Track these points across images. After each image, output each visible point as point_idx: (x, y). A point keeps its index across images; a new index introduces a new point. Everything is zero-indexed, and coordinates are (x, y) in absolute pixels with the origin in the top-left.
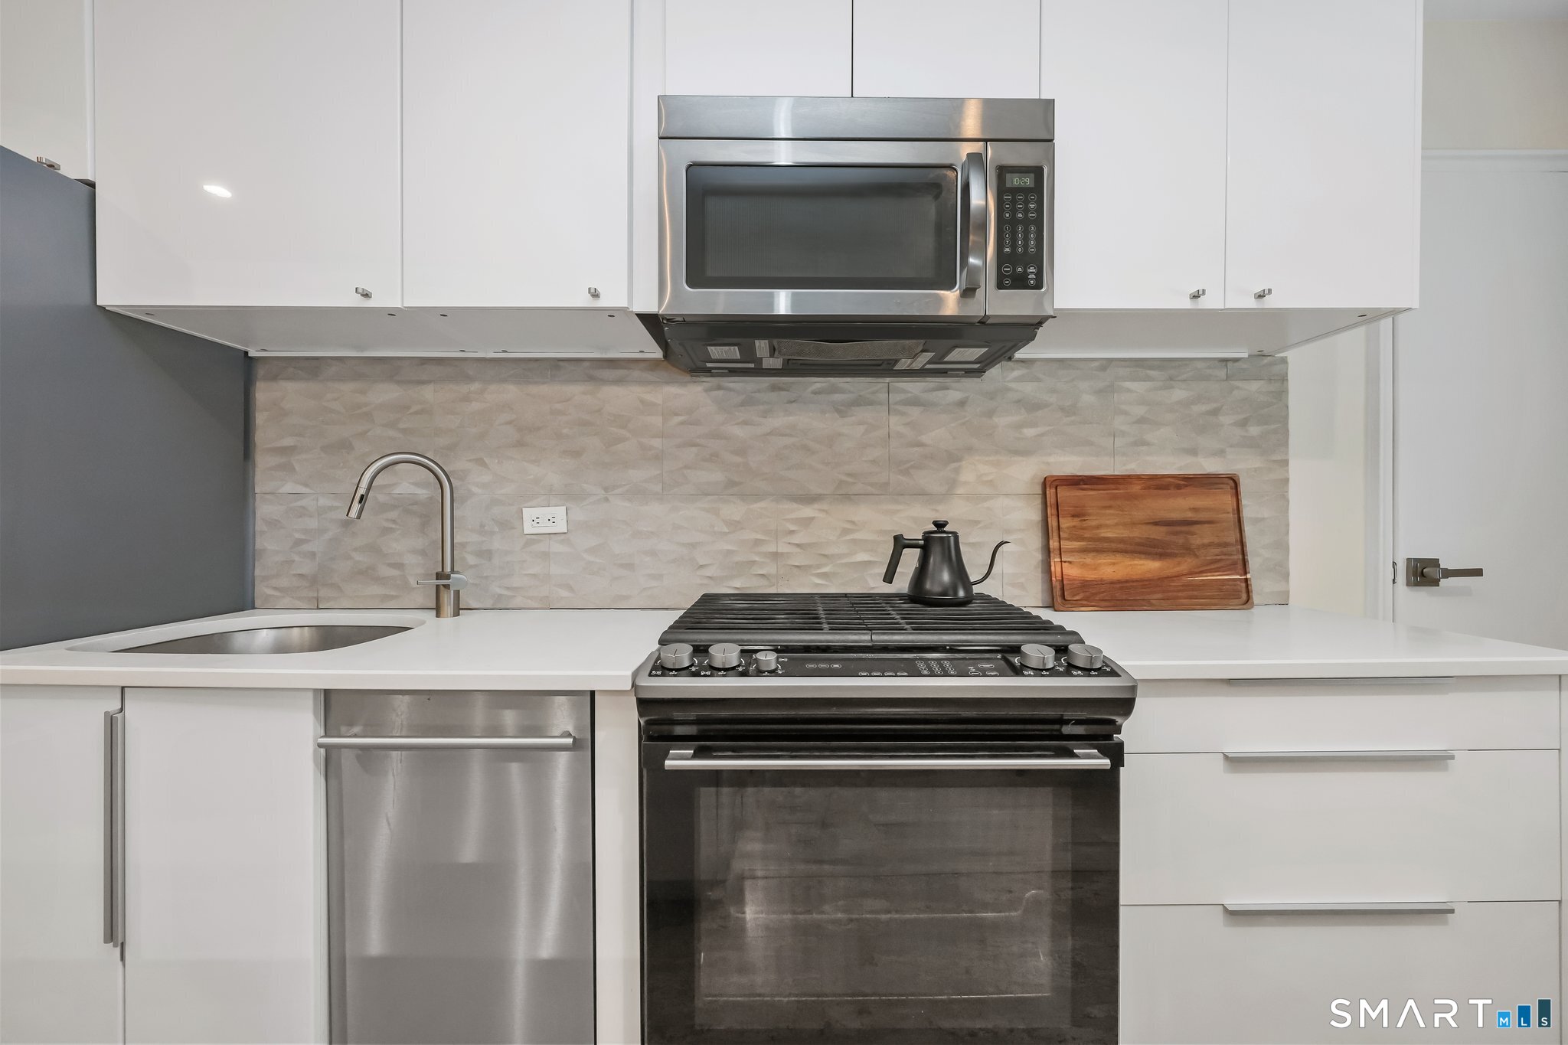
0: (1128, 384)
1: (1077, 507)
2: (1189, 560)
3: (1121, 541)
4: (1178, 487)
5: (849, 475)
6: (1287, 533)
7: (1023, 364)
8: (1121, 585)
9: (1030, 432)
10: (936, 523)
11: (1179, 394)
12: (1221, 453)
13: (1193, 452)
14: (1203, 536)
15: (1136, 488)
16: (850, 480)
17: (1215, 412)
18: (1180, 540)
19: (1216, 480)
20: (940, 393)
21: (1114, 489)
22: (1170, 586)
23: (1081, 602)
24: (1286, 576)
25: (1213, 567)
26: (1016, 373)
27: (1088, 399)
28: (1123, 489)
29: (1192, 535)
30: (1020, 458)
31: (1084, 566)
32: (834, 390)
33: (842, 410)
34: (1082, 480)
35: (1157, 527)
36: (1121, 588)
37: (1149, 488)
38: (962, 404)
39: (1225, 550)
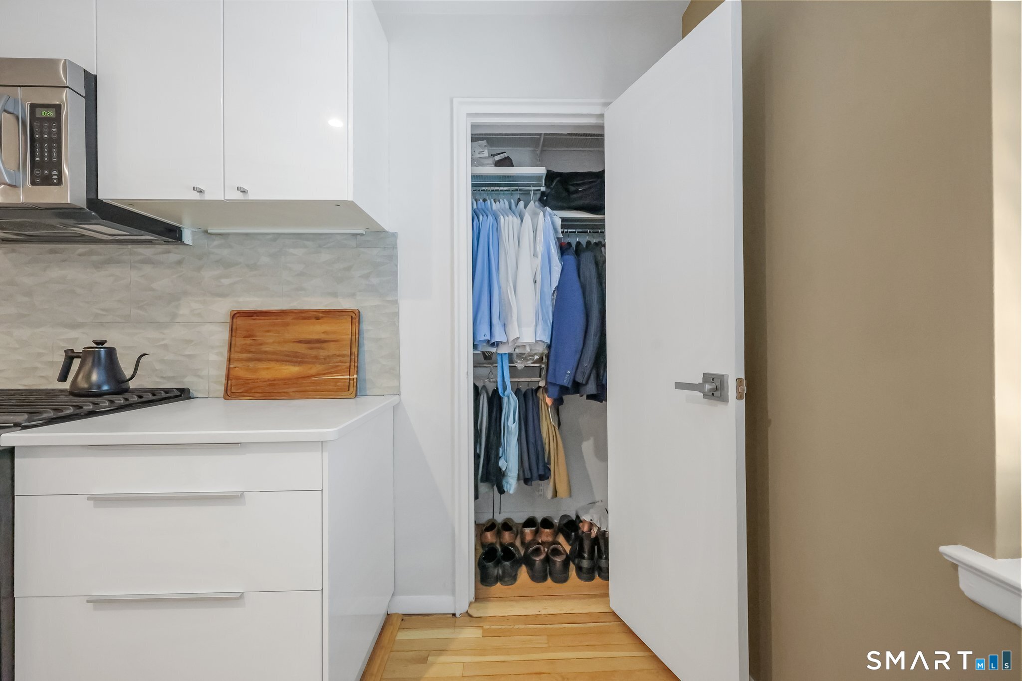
0: (291, 250)
1: (248, 331)
2: (318, 366)
3: (274, 353)
4: (317, 318)
5: (102, 310)
6: (398, 348)
7: (221, 237)
8: (268, 383)
9: (226, 282)
10: (95, 342)
11: (325, 256)
12: (353, 295)
13: (335, 295)
14: (331, 349)
15: (289, 319)
16: (104, 313)
17: (348, 269)
18: (314, 353)
19: (344, 313)
20: (165, 256)
21: (275, 319)
22: (303, 383)
23: (243, 394)
24: (398, 377)
25: (333, 370)
26: (216, 243)
27: (265, 260)
28: (281, 319)
29: (322, 349)
30: (220, 299)
31: (248, 369)
32: (91, 253)
33: (98, 266)
34: (255, 313)
35: (300, 344)
36: (270, 385)
37: (298, 318)
38: (179, 263)
39: (342, 359)
